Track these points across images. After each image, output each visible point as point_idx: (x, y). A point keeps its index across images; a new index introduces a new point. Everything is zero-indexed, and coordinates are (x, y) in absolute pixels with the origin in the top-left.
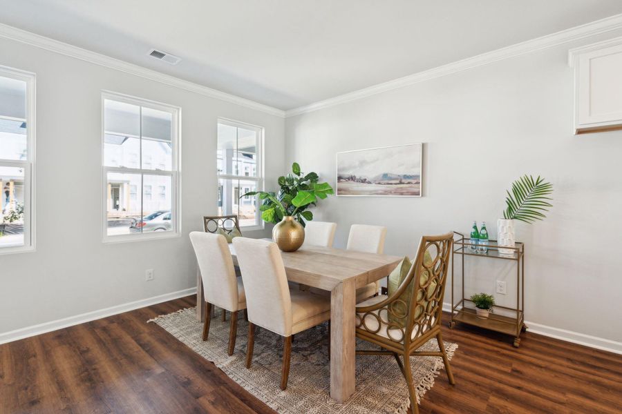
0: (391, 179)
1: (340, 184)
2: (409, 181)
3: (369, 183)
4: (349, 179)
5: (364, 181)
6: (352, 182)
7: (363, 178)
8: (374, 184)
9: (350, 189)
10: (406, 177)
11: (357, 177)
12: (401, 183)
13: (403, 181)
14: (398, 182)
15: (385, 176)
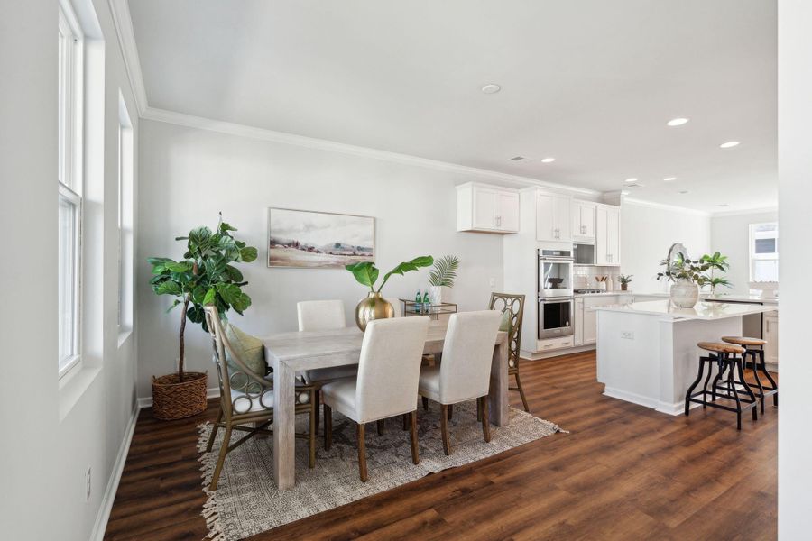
0: (344, 249)
1: (272, 250)
2: (364, 253)
3: (318, 252)
4: (290, 245)
5: (311, 249)
6: (294, 249)
7: (309, 246)
8: (324, 254)
9: (291, 258)
10: (359, 249)
11: (302, 243)
12: (355, 255)
13: (357, 252)
14: (352, 253)
15: (338, 245)
